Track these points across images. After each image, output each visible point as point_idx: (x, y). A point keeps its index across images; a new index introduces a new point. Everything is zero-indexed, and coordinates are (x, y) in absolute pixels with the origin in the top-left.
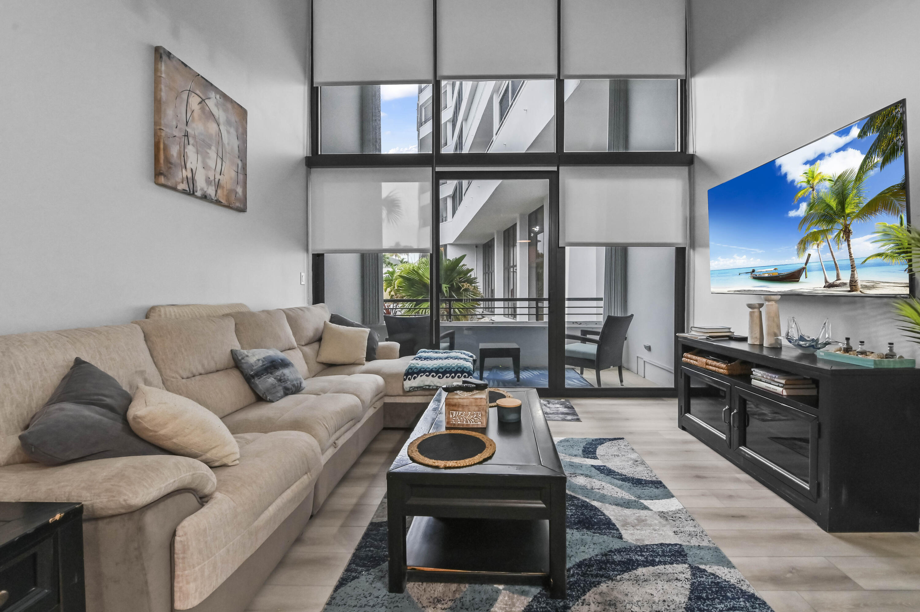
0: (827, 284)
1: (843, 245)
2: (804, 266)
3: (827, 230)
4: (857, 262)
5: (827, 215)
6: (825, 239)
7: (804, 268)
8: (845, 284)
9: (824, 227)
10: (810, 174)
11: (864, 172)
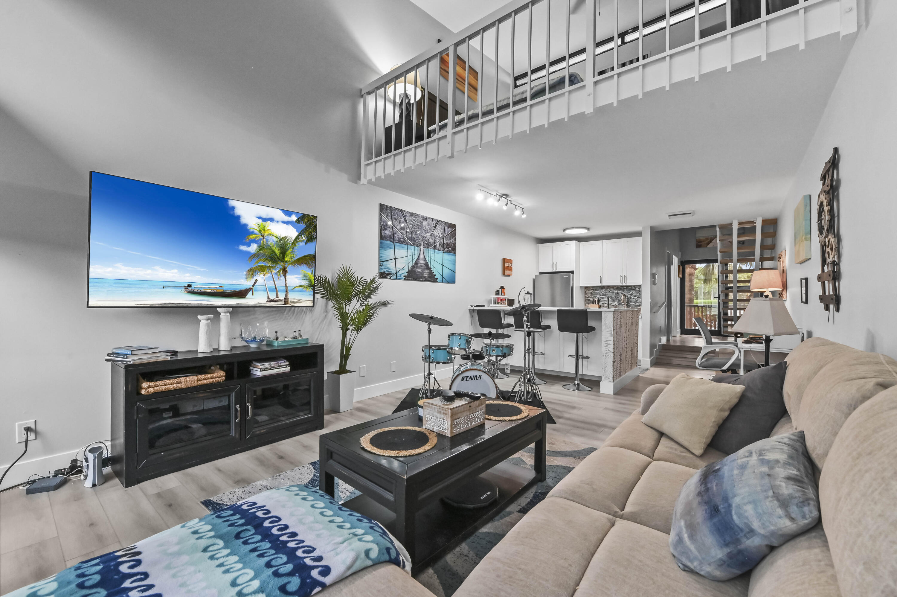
0: (269, 300)
1: (282, 278)
2: (251, 287)
3: (272, 267)
4: (289, 289)
5: (272, 258)
6: (270, 272)
7: (251, 289)
8: (281, 300)
9: (270, 265)
10: (262, 227)
11: (297, 242)
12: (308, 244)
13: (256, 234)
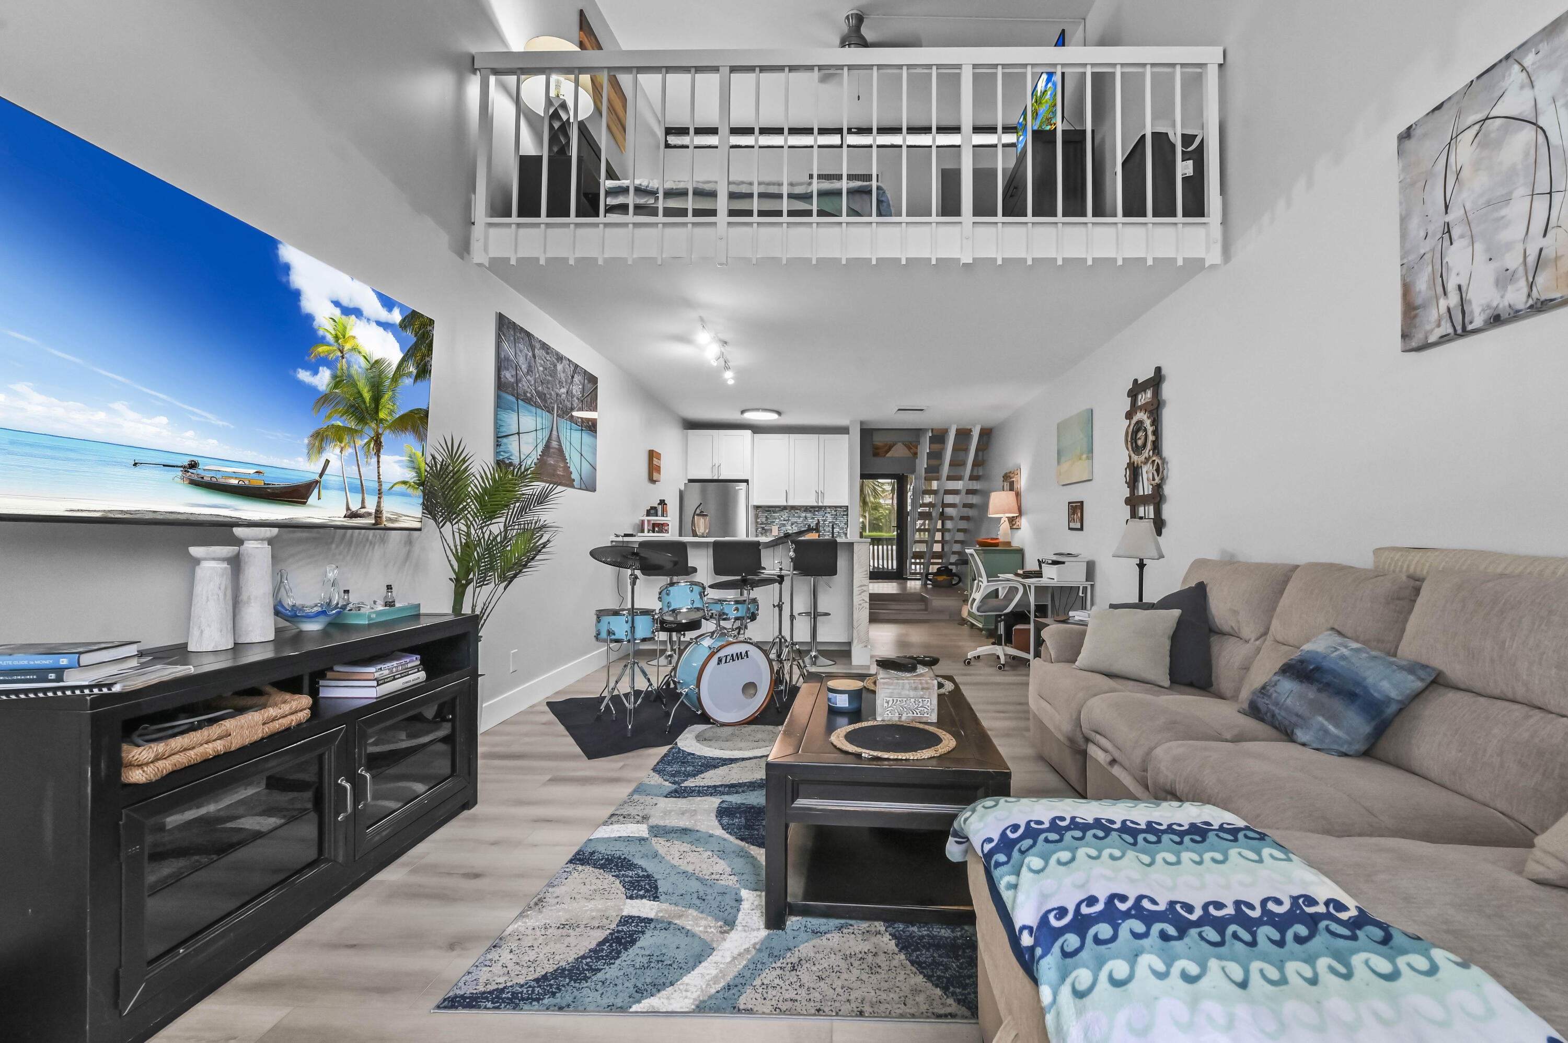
0: (349, 512)
1: (373, 460)
2: (317, 478)
3: (356, 431)
4: (385, 487)
5: (357, 408)
6: (352, 444)
7: (317, 482)
8: (369, 514)
9: (353, 425)
10: (340, 328)
11: (401, 376)
12: (419, 382)
13: (329, 344)
